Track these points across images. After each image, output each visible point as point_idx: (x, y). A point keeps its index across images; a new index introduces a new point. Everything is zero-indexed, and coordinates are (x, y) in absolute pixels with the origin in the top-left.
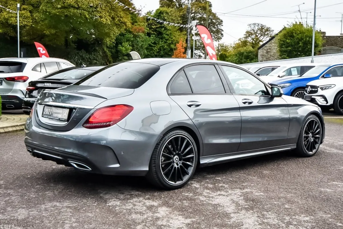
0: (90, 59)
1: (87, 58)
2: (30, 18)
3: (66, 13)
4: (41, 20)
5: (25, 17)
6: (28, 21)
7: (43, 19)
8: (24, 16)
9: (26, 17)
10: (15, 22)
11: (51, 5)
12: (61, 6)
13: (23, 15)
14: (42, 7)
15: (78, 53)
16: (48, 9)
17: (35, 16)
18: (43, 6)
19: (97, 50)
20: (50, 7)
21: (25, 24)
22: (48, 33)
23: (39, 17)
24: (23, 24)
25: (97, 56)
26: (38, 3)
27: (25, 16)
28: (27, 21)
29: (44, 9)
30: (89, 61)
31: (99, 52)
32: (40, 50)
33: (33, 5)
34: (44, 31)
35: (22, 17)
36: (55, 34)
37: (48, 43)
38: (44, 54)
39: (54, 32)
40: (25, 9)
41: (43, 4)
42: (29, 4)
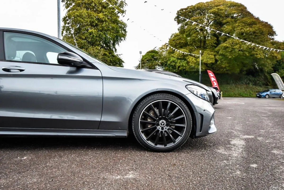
0: (255, 80)
1: (253, 80)
4: (220, 59)
6: (213, 60)
11: (225, 50)
13: (210, 57)
15: (247, 77)
16: (224, 53)
17: (216, 57)
19: (260, 75)
21: (211, 62)
22: (224, 66)
25: (260, 79)
26: (219, 50)
29: (221, 53)
30: (254, 82)
31: (261, 76)
32: (210, 74)
33: (216, 52)
34: (222, 65)
35: (209, 59)
36: (229, 66)
37: (226, 72)
38: (213, 77)
39: (228, 65)
40: (211, 54)
41: (221, 50)
42: (215, 52)
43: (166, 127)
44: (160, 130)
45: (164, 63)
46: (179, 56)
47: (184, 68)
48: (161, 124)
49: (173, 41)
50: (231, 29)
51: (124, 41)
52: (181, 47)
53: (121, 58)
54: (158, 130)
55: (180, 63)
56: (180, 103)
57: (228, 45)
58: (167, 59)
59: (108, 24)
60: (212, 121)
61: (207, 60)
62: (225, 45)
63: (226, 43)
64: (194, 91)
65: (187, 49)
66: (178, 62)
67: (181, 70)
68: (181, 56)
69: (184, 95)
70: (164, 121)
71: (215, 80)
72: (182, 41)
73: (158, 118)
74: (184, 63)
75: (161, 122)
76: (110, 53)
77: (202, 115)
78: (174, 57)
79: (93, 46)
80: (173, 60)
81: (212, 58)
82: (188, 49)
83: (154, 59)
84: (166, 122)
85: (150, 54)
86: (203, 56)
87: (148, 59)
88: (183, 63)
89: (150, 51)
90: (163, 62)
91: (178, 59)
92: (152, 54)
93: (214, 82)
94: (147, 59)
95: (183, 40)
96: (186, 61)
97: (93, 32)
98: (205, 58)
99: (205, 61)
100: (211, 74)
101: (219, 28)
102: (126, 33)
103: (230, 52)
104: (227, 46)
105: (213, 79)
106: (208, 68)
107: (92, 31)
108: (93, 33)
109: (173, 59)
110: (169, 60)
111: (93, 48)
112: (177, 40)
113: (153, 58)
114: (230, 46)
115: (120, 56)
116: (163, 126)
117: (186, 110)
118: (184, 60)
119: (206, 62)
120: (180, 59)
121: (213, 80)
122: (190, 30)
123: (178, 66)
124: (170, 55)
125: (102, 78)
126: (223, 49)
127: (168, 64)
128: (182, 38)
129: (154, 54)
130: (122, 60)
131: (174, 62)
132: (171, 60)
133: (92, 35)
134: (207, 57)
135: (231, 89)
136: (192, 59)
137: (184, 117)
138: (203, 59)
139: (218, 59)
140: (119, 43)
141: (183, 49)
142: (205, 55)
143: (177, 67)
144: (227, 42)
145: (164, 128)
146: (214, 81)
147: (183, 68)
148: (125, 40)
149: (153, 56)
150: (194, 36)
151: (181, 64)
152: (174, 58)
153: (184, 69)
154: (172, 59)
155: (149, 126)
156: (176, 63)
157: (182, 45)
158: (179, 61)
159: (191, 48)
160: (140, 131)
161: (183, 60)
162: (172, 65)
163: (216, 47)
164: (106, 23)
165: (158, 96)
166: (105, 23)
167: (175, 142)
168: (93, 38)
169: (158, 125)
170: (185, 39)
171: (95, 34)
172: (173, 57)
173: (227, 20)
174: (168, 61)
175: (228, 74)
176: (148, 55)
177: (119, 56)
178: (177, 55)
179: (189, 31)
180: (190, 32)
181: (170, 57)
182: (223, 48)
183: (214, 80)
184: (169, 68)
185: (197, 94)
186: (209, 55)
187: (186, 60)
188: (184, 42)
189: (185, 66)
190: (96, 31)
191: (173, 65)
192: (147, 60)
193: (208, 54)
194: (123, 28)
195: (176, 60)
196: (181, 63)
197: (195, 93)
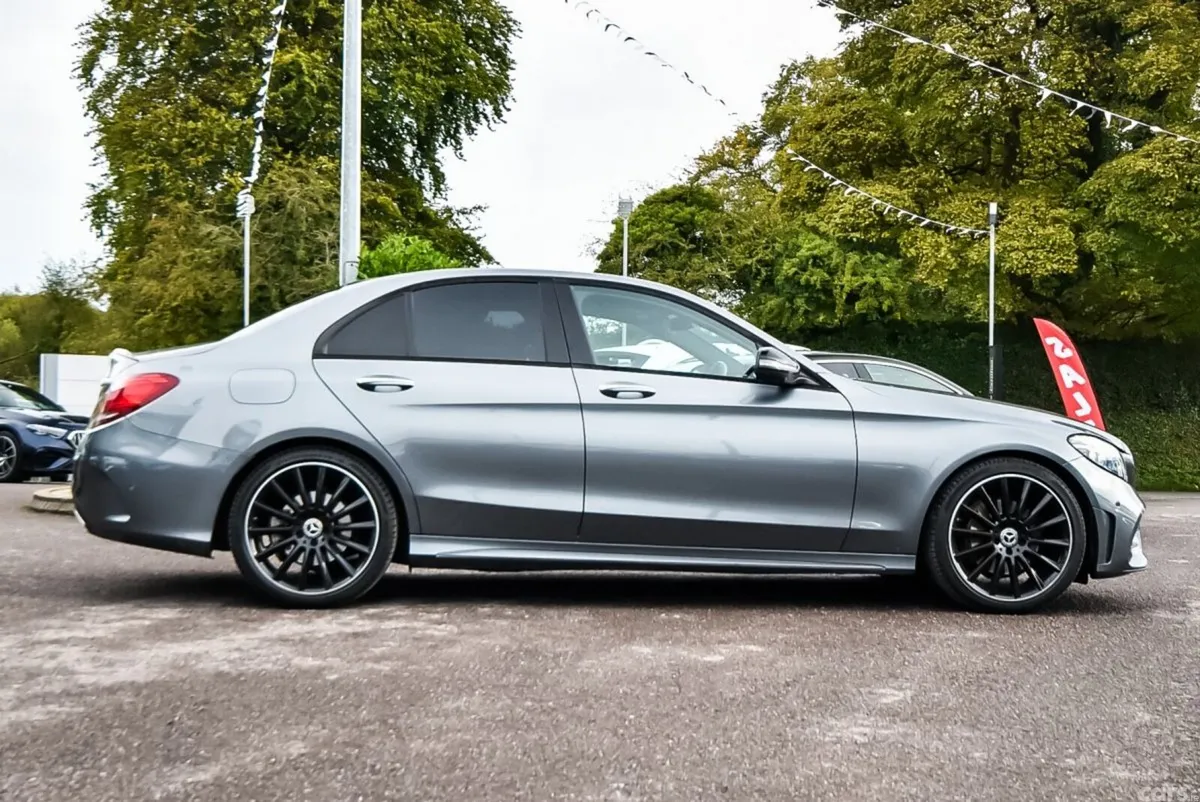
2: (1074, 250)
3: (1194, 222)
4: (1108, 253)
5: (1056, 247)
6: (1065, 258)
7: (1114, 249)
8: (1051, 242)
9: (1059, 246)
10: (1020, 266)
11: (1144, 199)
12: (1177, 198)
13: (1048, 239)
14: (1114, 208)
16: (1133, 213)
17: (1088, 239)
18: (1117, 205)
20: (1139, 207)
21: (1054, 270)
22: (1134, 296)
23: (1100, 243)
24: (1047, 271)
26: (1103, 196)
27: (1054, 244)
28: (1061, 259)
29: (1118, 215)
32: (1052, 346)
33: (1088, 205)
34: (1123, 289)
35: (1043, 247)
36: (1165, 296)
37: (1149, 332)
38: (1068, 361)
39: (1161, 290)
40: (1056, 220)
41: (1115, 199)
42: (1076, 205)
43: (1018, 546)
44: (1004, 554)
45: (759, 273)
46: (855, 228)
47: (886, 304)
48: (1006, 539)
49: (811, 129)
50: (1174, 68)
51: (499, 127)
52: (866, 173)
53: (474, 234)
54: (999, 556)
55: (862, 269)
56: (1053, 482)
57: (1157, 168)
58: (778, 247)
59: (399, 18)
60: (1136, 539)
61: (1030, 253)
62: (1142, 164)
63: (1148, 156)
64: (1088, 452)
65: (900, 186)
66: (848, 265)
67: (864, 316)
68: (867, 229)
69: (1065, 462)
70: (1012, 530)
71: (1081, 380)
72: (873, 134)
73: (997, 523)
74: (883, 273)
75: (1004, 533)
76: (402, 202)
77: (1112, 517)
78: (824, 235)
79: (296, 153)
80: (815, 252)
81: (1063, 247)
82: (906, 186)
83: (692, 246)
84: (1019, 534)
85: (668, 210)
86: (1003, 229)
87: (658, 243)
88: (879, 271)
89: (664, 193)
90: (749, 262)
91: (846, 244)
92: (682, 214)
93: (1078, 397)
94: (649, 246)
95: (877, 129)
96: (897, 263)
97: (304, 67)
98: (1016, 244)
99: (1015, 260)
100: (1058, 345)
101: (1102, 57)
102: (509, 72)
103: (1170, 207)
104: (1155, 170)
105: (1070, 376)
106: (1038, 308)
107: (298, 56)
108: (300, 72)
109: (815, 248)
110: (791, 251)
111: (299, 165)
112: (842, 125)
113: (684, 234)
114: (1171, 172)
115: (463, 222)
116: (1009, 544)
117: (1071, 502)
118: (885, 254)
119: (1026, 267)
120: (862, 247)
121: (1069, 384)
122: (921, 67)
123: (847, 289)
124: (792, 218)
125: (853, 415)
126: (1131, 191)
127: (779, 279)
128: (869, 116)
129: (693, 215)
130: (482, 243)
131: (819, 267)
132: (803, 252)
133: (292, 86)
134: (1029, 237)
135: (1179, 438)
136: (938, 247)
137: (1066, 520)
138: (1005, 248)
139: (1100, 248)
140: (463, 135)
141: (881, 180)
142: (1016, 227)
143: (841, 299)
144: (1155, 149)
145: (1014, 550)
146: (1077, 386)
147: (881, 303)
148: (498, 113)
149: (685, 228)
150: (948, 103)
151: (869, 279)
152: (818, 241)
153: (885, 308)
154: (808, 246)
155: (973, 545)
156: (832, 273)
157: (871, 156)
158: (854, 258)
159: (926, 181)
160: (953, 555)
161: (881, 256)
162: (808, 286)
163: (1084, 176)
164: (382, 12)
165: (996, 464)
166: (377, 11)
167: (1043, 587)
168: (295, 102)
169: (998, 541)
170: (889, 123)
171: (313, 77)
172: (815, 230)
173: (1151, 14)
174: (779, 255)
175: (1158, 340)
176: (653, 216)
177: (462, 217)
178: (838, 221)
179: (916, 72)
180: (927, 79)
181: (797, 234)
182: (1127, 183)
183: (1075, 382)
184: (787, 304)
185: (1097, 459)
186: (1044, 226)
187: (898, 257)
188: (883, 138)
189: (891, 294)
190: (319, 58)
191: (818, 286)
192: (649, 253)
193: (1037, 219)
194: (488, 41)
195: (835, 255)
196: (863, 274)
197: (1092, 456)
